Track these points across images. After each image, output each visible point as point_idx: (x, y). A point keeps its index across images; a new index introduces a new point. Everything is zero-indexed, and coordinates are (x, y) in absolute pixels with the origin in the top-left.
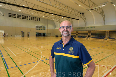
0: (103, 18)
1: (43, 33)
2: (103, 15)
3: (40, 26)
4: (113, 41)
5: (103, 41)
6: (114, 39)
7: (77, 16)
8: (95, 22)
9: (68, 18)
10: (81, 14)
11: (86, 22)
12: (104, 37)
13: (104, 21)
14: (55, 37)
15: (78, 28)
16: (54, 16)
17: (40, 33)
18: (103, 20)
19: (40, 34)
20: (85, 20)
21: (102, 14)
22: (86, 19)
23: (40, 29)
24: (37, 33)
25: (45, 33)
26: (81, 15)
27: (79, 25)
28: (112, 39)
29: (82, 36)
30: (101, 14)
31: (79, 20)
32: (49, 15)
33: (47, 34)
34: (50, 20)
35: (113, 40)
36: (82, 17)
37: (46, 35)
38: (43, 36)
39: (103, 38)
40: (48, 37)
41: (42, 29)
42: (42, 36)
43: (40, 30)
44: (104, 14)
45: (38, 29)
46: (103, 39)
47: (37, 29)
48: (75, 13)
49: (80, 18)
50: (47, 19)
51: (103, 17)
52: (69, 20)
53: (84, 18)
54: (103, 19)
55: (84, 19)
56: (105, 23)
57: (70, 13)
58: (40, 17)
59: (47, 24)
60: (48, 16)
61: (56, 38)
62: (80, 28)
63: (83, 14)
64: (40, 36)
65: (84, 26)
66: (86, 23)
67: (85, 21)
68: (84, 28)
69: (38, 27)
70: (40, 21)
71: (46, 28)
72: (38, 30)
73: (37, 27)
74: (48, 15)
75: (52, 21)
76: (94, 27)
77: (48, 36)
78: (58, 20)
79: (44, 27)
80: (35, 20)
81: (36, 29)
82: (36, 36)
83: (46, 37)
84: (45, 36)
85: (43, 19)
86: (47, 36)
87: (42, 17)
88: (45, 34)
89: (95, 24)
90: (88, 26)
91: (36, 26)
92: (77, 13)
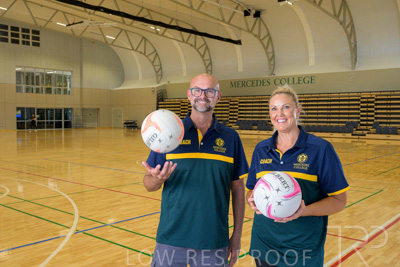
0: (349, 37)
1: (58, 112)
2: (348, 22)
3: (37, 72)
4: (392, 143)
5: (349, 141)
6: (394, 132)
7: (229, 23)
8: (312, 55)
9: (186, 35)
10: (247, 13)
11: (274, 56)
12: (355, 125)
13: (354, 50)
14: (122, 132)
15: (234, 84)
16: (115, 24)
17: (41, 112)
18: (348, 48)
19: (42, 118)
20: (268, 43)
21: (341, 18)
22: (270, 39)
23: (38, 91)
24: (22, 109)
25: (66, 110)
26: (251, 19)
27: (240, 69)
28: (387, 132)
29: (255, 123)
30: (336, 16)
31: (238, 42)
32: (91, 17)
33: (79, 112)
34: (94, 42)
35: (392, 137)
36: (256, 31)
37: (73, 119)
38: (59, 125)
39: (349, 128)
40: (88, 132)
41: (49, 91)
42: (50, 125)
43: (43, 96)
44: (352, 20)
45: (27, 90)
46: (349, 135)
47: (24, 86)
48: (220, 9)
49: (244, 37)
50: (78, 34)
51: (349, 30)
52: (192, 41)
53: (264, 34)
54: (347, 40)
55: (261, 41)
56: (355, 60)
57: (197, 10)
58: (41, 23)
59: (79, 61)
60: (86, 23)
61: (127, 135)
62: (244, 83)
63: (257, 14)
64: (41, 126)
65: (265, 76)
66: (272, 59)
67: (266, 48)
68: (262, 82)
69: (29, 80)
70: (37, 45)
71: (74, 84)
72: (29, 95)
73: (23, 79)
74: (86, 15)
75: (106, 45)
76: (312, 78)
77: (88, 125)
78: (136, 40)
79: (62, 79)
80: (13, 41)
81: (18, 89)
82: (20, 126)
83: (74, 133)
84: (68, 125)
85: (57, 34)
86: (80, 127)
87: (49, 26)
88: (66, 118)
89: (312, 62)
90: (280, 73)
91: (18, 73)
92: (229, 8)
